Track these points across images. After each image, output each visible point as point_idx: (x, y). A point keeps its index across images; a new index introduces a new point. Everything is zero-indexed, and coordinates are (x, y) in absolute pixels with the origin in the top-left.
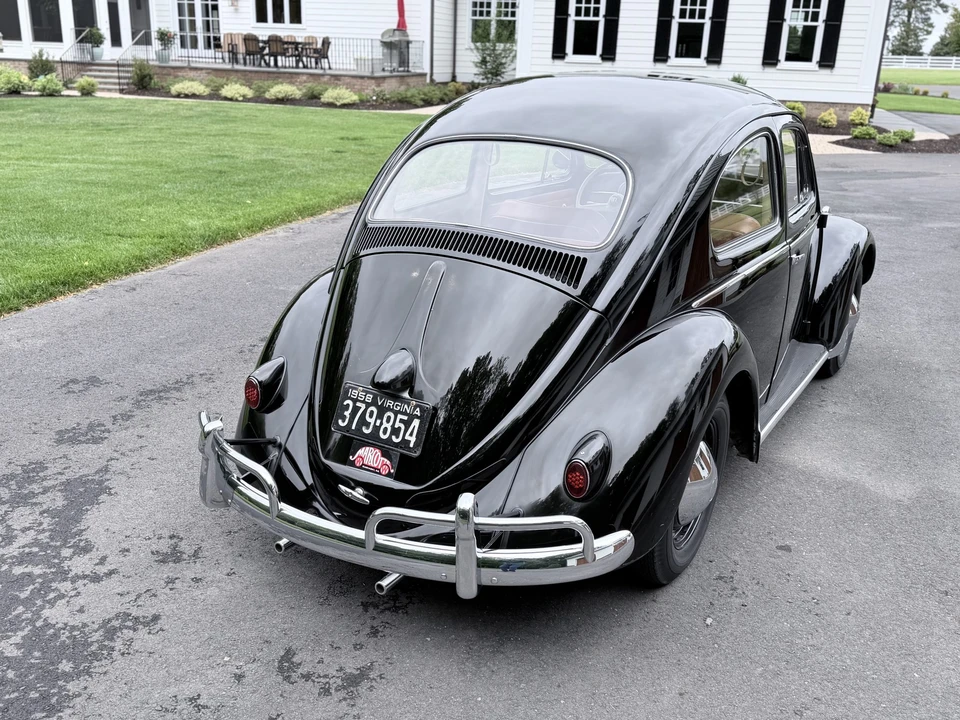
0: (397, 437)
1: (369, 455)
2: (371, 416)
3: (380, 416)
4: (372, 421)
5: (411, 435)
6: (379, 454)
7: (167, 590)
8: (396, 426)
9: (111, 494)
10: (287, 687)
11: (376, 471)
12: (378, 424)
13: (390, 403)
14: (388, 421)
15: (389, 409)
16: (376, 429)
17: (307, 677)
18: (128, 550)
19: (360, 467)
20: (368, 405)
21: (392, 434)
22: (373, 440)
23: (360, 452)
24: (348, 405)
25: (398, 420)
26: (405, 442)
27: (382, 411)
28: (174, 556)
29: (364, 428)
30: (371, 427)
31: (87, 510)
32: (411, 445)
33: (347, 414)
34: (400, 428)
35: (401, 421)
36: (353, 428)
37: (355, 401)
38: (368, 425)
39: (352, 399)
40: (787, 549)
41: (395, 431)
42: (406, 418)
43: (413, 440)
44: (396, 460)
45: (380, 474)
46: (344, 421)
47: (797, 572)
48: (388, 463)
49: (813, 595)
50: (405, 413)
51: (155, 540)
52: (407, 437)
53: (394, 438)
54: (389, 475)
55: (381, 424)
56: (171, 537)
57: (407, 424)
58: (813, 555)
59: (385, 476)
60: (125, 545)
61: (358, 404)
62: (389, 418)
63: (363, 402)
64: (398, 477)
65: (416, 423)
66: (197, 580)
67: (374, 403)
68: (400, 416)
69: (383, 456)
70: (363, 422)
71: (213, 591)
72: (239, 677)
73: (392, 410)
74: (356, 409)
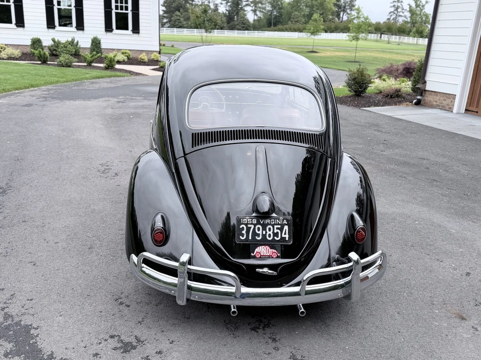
0: (278, 237)
2: (259, 230)
3: (264, 229)
4: (260, 232)
5: (285, 234)
6: (268, 248)
8: (275, 232)
11: (270, 257)
12: (264, 233)
13: (268, 221)
15: (268, 224)
16: (264, 236)
19: (260, 258)
20: (255, 225)
21: (274, 236)
22: (264, 242)
23: (257, 250)
24: (243, 227)
25: (275, 228)
26: (283, 239)
27: (264, 227)
29: (257, 237)
30: (261, 236)
32: (287, 239)
33: (244, 232)
34: (278, 232)
35: (277, 228)
36: (250, 238)
37: (246, 225)
38: (258, 235)
39: (244, 224)
41: (276, 234)
42: (279, 226)
43: (287, 236)
44: (280, 249)
45: (272, 258)
46: (243, 237)
48: (275, 251)
50: (278, 224)
52: (283, 236)
53: (275, 238)
54: (278, 257)
55: (266, 232)
57: (281, 229)
59: (276, 258)
61: (249, 226)
62: (270, 229)
63: (252, 224)
64: (283, 257)
65: (286, 228)
67: (258, 223)
68: (276, 227)
69: (271, 248)
70: (255, 234)
73: (270, 224)
74: (248, 229)
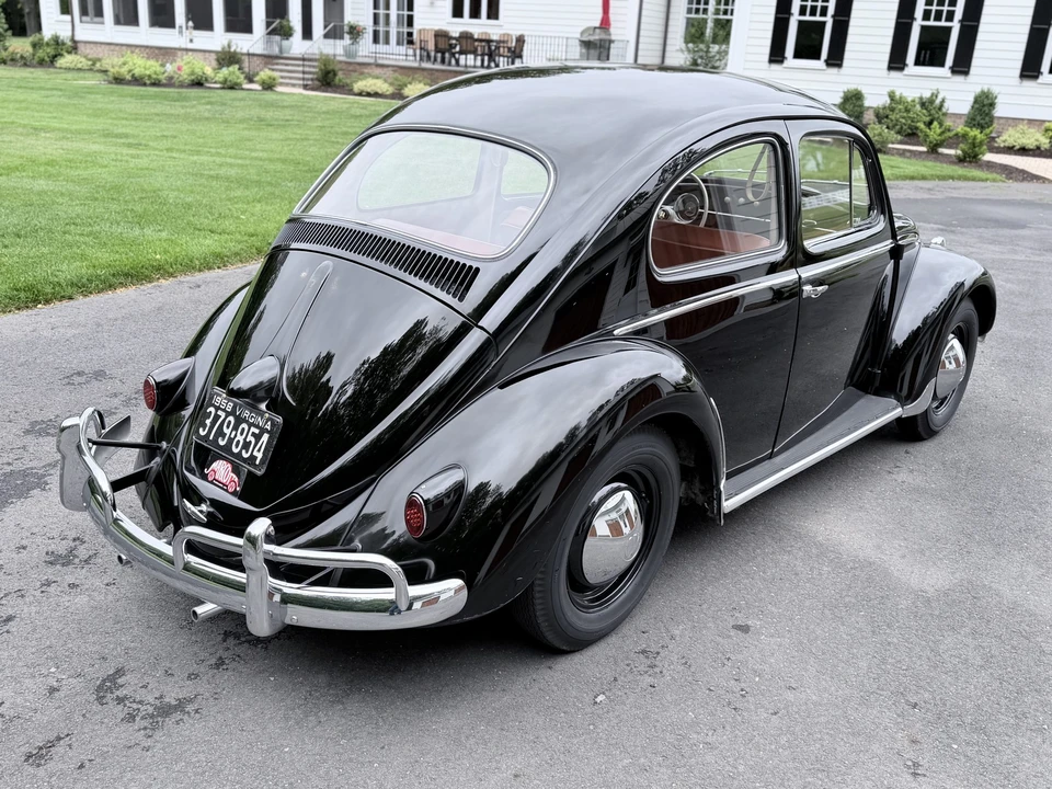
0: (247, 452)
1: (221, 469)
2: (228, 427)
3: (236, 428)
4: (227, 431)
5: (259, 451)
6: (230, 468)
7: (38, 593)
8: (248, 440)
9: (44, 490)
10: (96, 707)
11: (224, 487)
12: (234, 433)
13: (246, 414)
14: (242, 434)
15: (244, 420)
16: (231, 440)
17: (120, 700)
18: (24, 548)
19: (211, 482)
20: (228, 414)
21: (243, 448)
22: (226, 453)
23: (214, 465)
24: (211, 412)
25: (250, 433)
26: (253, 458)
27: (239, 420)
28: (66, 560)
29: (220, 439)
30: (226, 439)
31: (12, 503)
32: (257, 462)
33: (208, 422)
34: (250, 442)
35: (253, 434)
36: (211, 438)
37: (217, 408)
38: (224, 435)
39: (215, 407)
40: (744, 629)
41: (246, 445)
42: (257, 431)
43: (259, 456)
44: (243, 477)
45: (227, 491)
46: (204, 430)
47: (740, 657)
48: (236, 479)
49: (743, 685)
50: (257, 426)
51: (57, 541)
52: (255, 453)
53: (244, 451)
54: (234, 493)
55: (236, 436)
56: (74, 540)
57: (257, 437)
58: (773, 640)
59: (231, 493)
60: (24, 542)
61: (220, 413)
62: (243, 429)
63: (224, 410)
64: (242, 497)
65: (265, 437)
66: (72, 586)
67: (232, 413)
68: (253, 429)
69: (233, 472)
70: (220, 433)
71: (81, 600)
72: (53, 690)
73: (247, 422)
74: (217, 417)
